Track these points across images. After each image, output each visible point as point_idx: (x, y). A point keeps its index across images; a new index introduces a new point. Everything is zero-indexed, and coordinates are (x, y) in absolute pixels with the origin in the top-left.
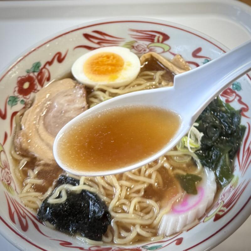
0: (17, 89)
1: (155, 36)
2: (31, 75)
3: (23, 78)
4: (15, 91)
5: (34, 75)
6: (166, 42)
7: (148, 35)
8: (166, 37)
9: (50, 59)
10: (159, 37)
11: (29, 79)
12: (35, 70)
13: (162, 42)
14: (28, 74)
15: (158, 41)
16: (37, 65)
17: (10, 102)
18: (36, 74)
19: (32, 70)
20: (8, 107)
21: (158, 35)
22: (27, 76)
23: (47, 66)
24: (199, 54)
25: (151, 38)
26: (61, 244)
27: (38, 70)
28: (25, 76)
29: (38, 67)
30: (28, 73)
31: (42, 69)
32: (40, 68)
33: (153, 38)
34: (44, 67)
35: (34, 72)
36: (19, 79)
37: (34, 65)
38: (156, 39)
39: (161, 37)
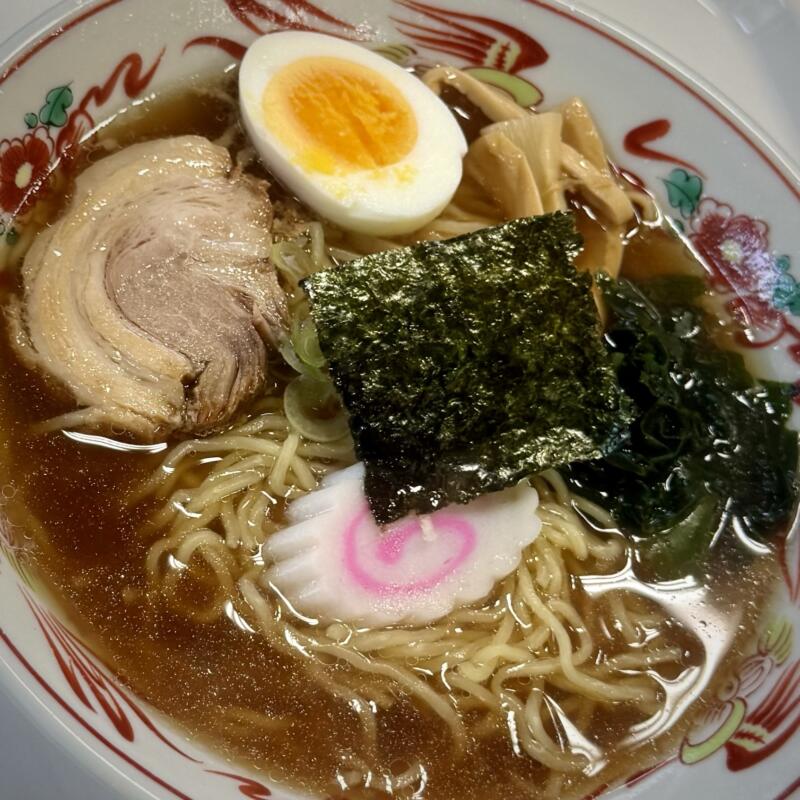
1: (485, 41)
2: (41, 134)
3: (14, 144)
5: (48, 136)
6: (529, 73)
7: (468, 36)
8: (533, 54)
9: (100, 81)
10: (505, 48)
11: (33, 152)
12: (53, 119)
13: (513, 71)
14: (31, 131)
15: (500, 64)
16: (59, 98)
18: (55, 132)
19: (44, 117)
21: (502, 39)
22: (28, 139)
23: (92, 107)
24: (657, 145)
27: (61, 120)
28: (22, 142)
29: (64, 108)
30: (30, 127)
31: (74, 116)
32: (69, 111)
33: (480, 49)
34: (82, 109)
35: (50, 123)
36: (5, 147)
37: (52, 99)
38: (492, 53)
39: (515, 51)
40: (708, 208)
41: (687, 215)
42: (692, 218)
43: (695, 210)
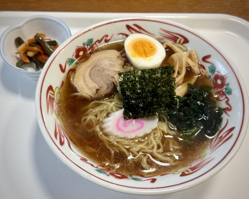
0: (75, 54)
1: (178, 38)
2: (86, 47)
3: (80, 47)
4: (73, 55)
5: (87, 47)
6: (185, 45)
7: (173, 37)
8: (186, 41)
9: (100, 39)
10: (181, 40)
11: (84, 50)
12: (89, 44)
13: (182, 44)
15: (180, 43)
16: (91, 41)
17: (69, 63)
18: (89, 47)
19: (87, 44)
20: (67, 65)
21: (180, 38)
22: (83, 47)
23: (97, 43)
24: (208, 60)
25: (174, 39)
26: (81, 159)
27: (91, 45)
28: (82, 47)
29: (91, 43)
30: (83, 45)
32: (92, 43)
33: (176, 39)
34: (95, 43)
35: (88, 45)
36: (78, 48)
37: (89, 40)
38: (178, 40)
39: (183, 40)
40: (216, 73)
41: (212, 74)
42: (213, 75)
43: (214, 73)
